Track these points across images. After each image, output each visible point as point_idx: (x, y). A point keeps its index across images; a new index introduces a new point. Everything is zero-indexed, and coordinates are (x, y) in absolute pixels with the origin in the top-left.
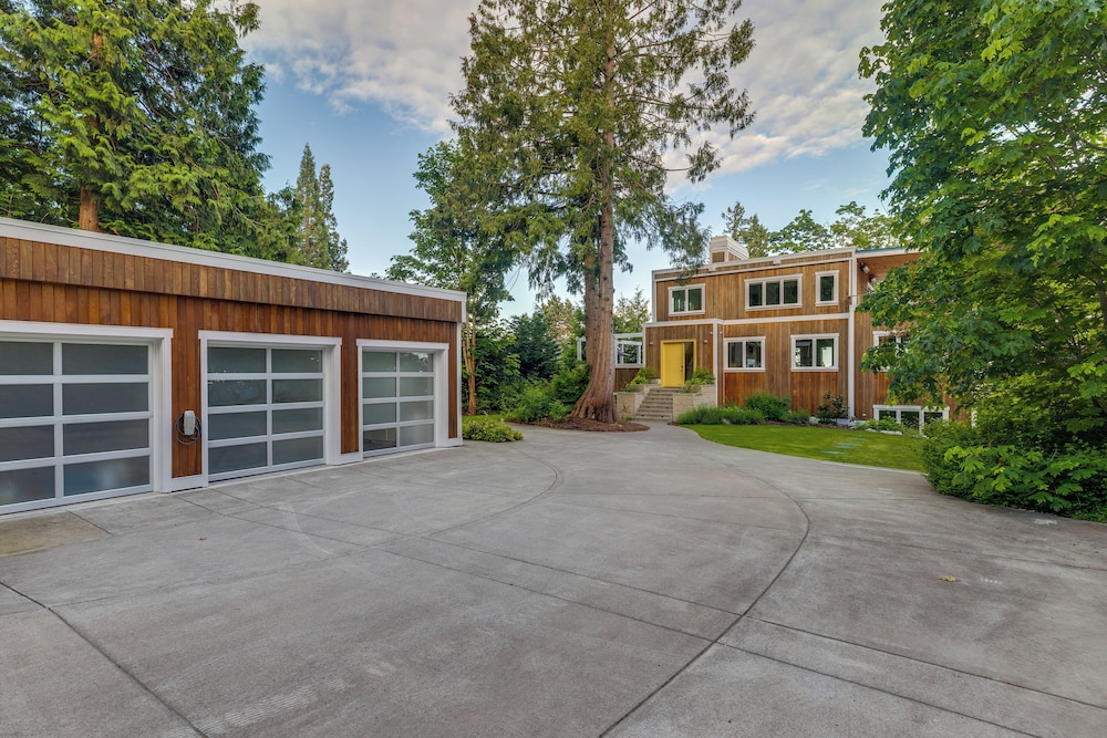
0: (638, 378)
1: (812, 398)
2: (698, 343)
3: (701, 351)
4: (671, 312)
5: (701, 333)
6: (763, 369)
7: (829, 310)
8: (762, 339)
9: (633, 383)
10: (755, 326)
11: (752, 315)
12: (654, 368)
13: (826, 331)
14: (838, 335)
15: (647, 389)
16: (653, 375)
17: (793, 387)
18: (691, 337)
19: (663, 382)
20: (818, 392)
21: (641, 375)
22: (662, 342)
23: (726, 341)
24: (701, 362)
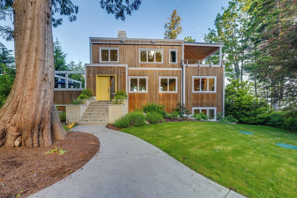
0: (82, 95)
1: (167, 105)
2: (118, 77)
3: (119, 81)
4: (100, 61)
5: (119, 71)
6: (147, 91)
7: (174, 66)
8: (147, 78)
9: (78, 99)
10: (144, 71)
11: (142, 66)
12: (92, 90)
13: (173, 76)
14: (177, 77)
15: (88, 102)
16: (91, 94)
17: (160, 100)
18: (114, 74)
19: (97, 98)
20: (170, 103)
21: (84, 94)
22: (97, 75)
23: (130, 77)
24: (119, 87)
